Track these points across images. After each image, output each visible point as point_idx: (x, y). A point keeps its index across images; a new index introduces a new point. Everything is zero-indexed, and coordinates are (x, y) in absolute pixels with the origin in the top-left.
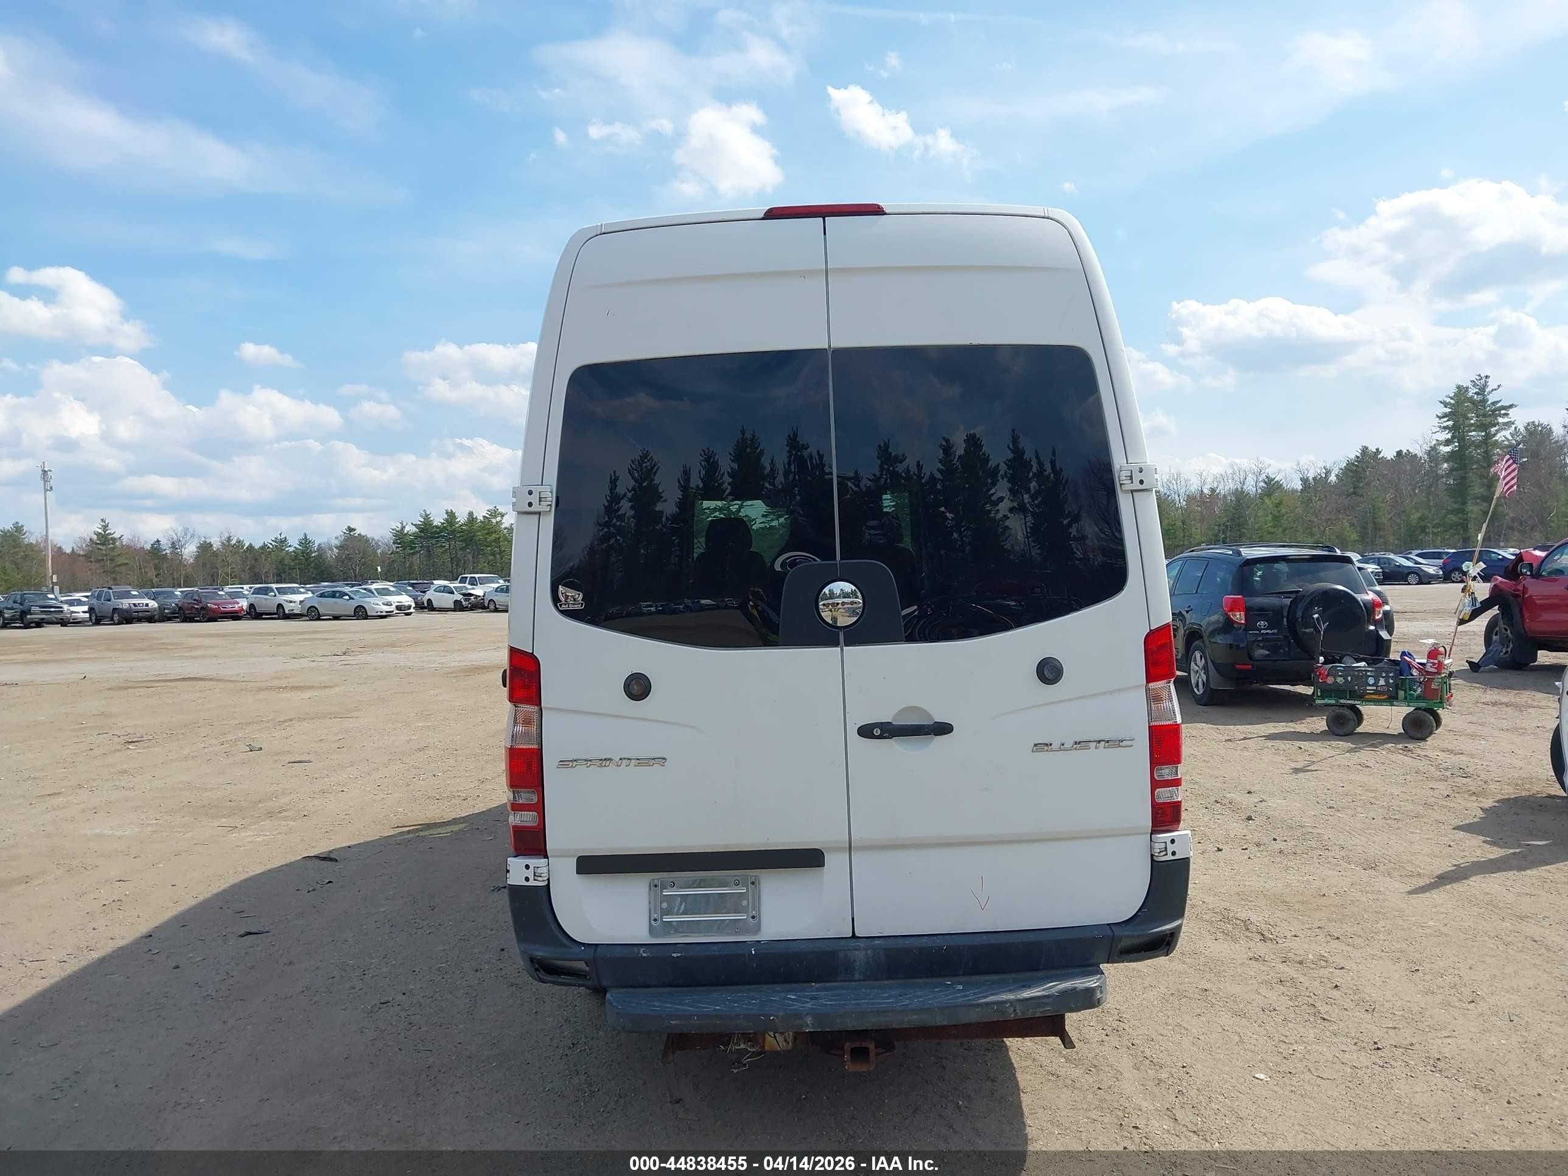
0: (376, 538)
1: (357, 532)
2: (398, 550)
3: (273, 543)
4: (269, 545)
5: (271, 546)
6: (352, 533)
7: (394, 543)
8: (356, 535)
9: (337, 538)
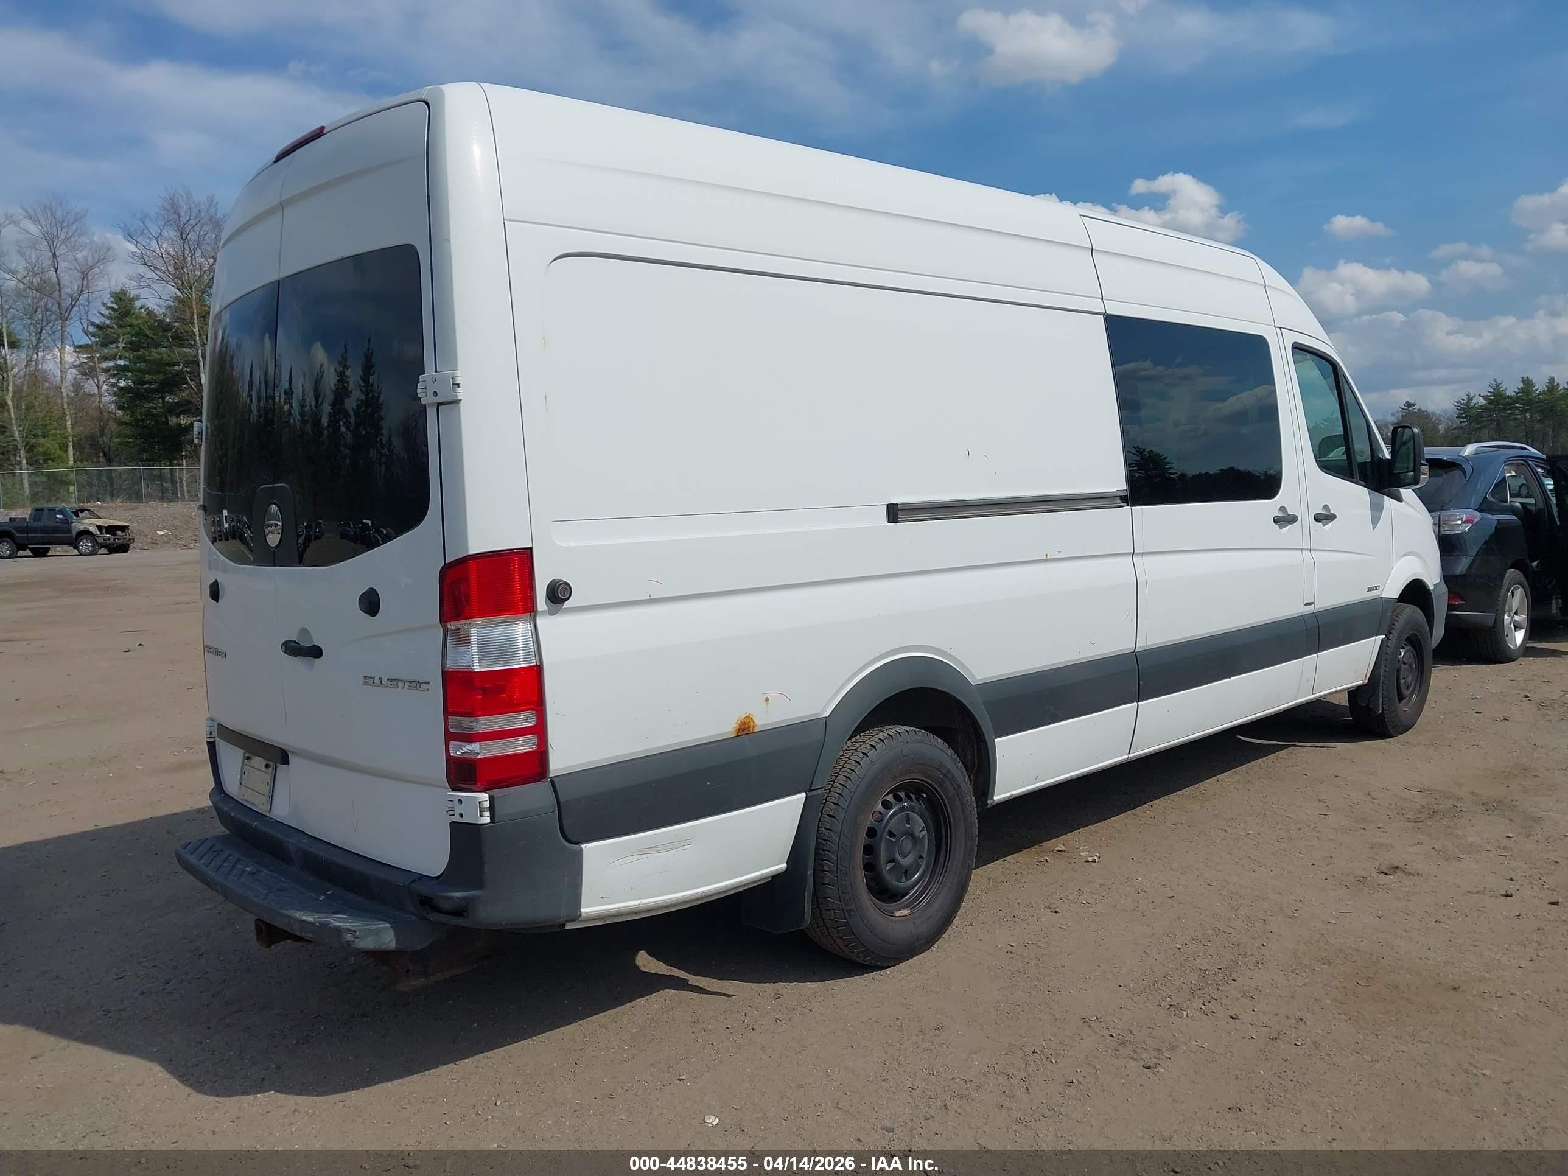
0: (1437, 413)
1: (1417, 407)
2: (1463, 425)
3: (1325, 423)
4: (1321, 425)
5: (1323, 427)
6: (1410, 409)
7: (1458, 417)
8: (1416, 410)
9: (1393, 414)
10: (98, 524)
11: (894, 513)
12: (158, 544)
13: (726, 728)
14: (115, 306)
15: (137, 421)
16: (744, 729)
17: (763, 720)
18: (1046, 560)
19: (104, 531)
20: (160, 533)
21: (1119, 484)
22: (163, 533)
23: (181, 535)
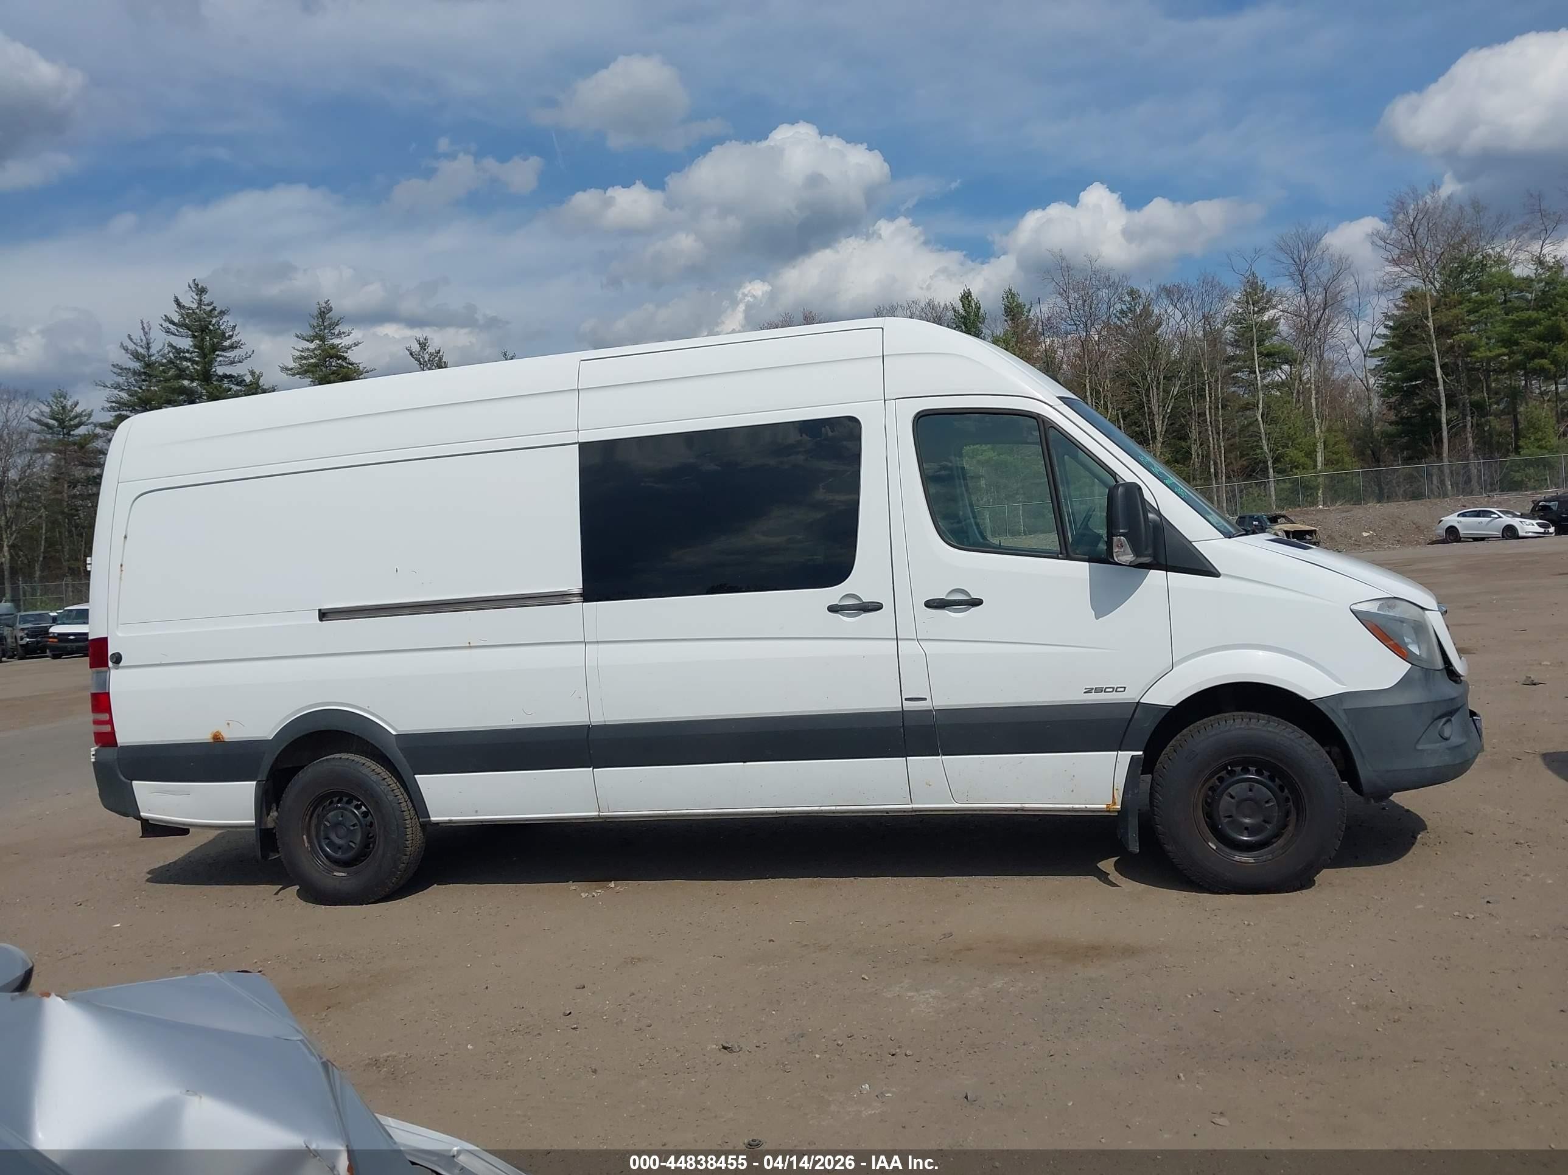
10: (1286, 529)
11: (323, 615)
12: (1360, 545)
13: (205, 736)
14: (1406, 305)
15: (1402, 418)
16: (217, 737)
17: (229, 735)
18: (470, 647)
19: (1291, 536)
20: (1365, 534)
21: (574, 582)
22: (1368, 534)
23: (1385, 536)
